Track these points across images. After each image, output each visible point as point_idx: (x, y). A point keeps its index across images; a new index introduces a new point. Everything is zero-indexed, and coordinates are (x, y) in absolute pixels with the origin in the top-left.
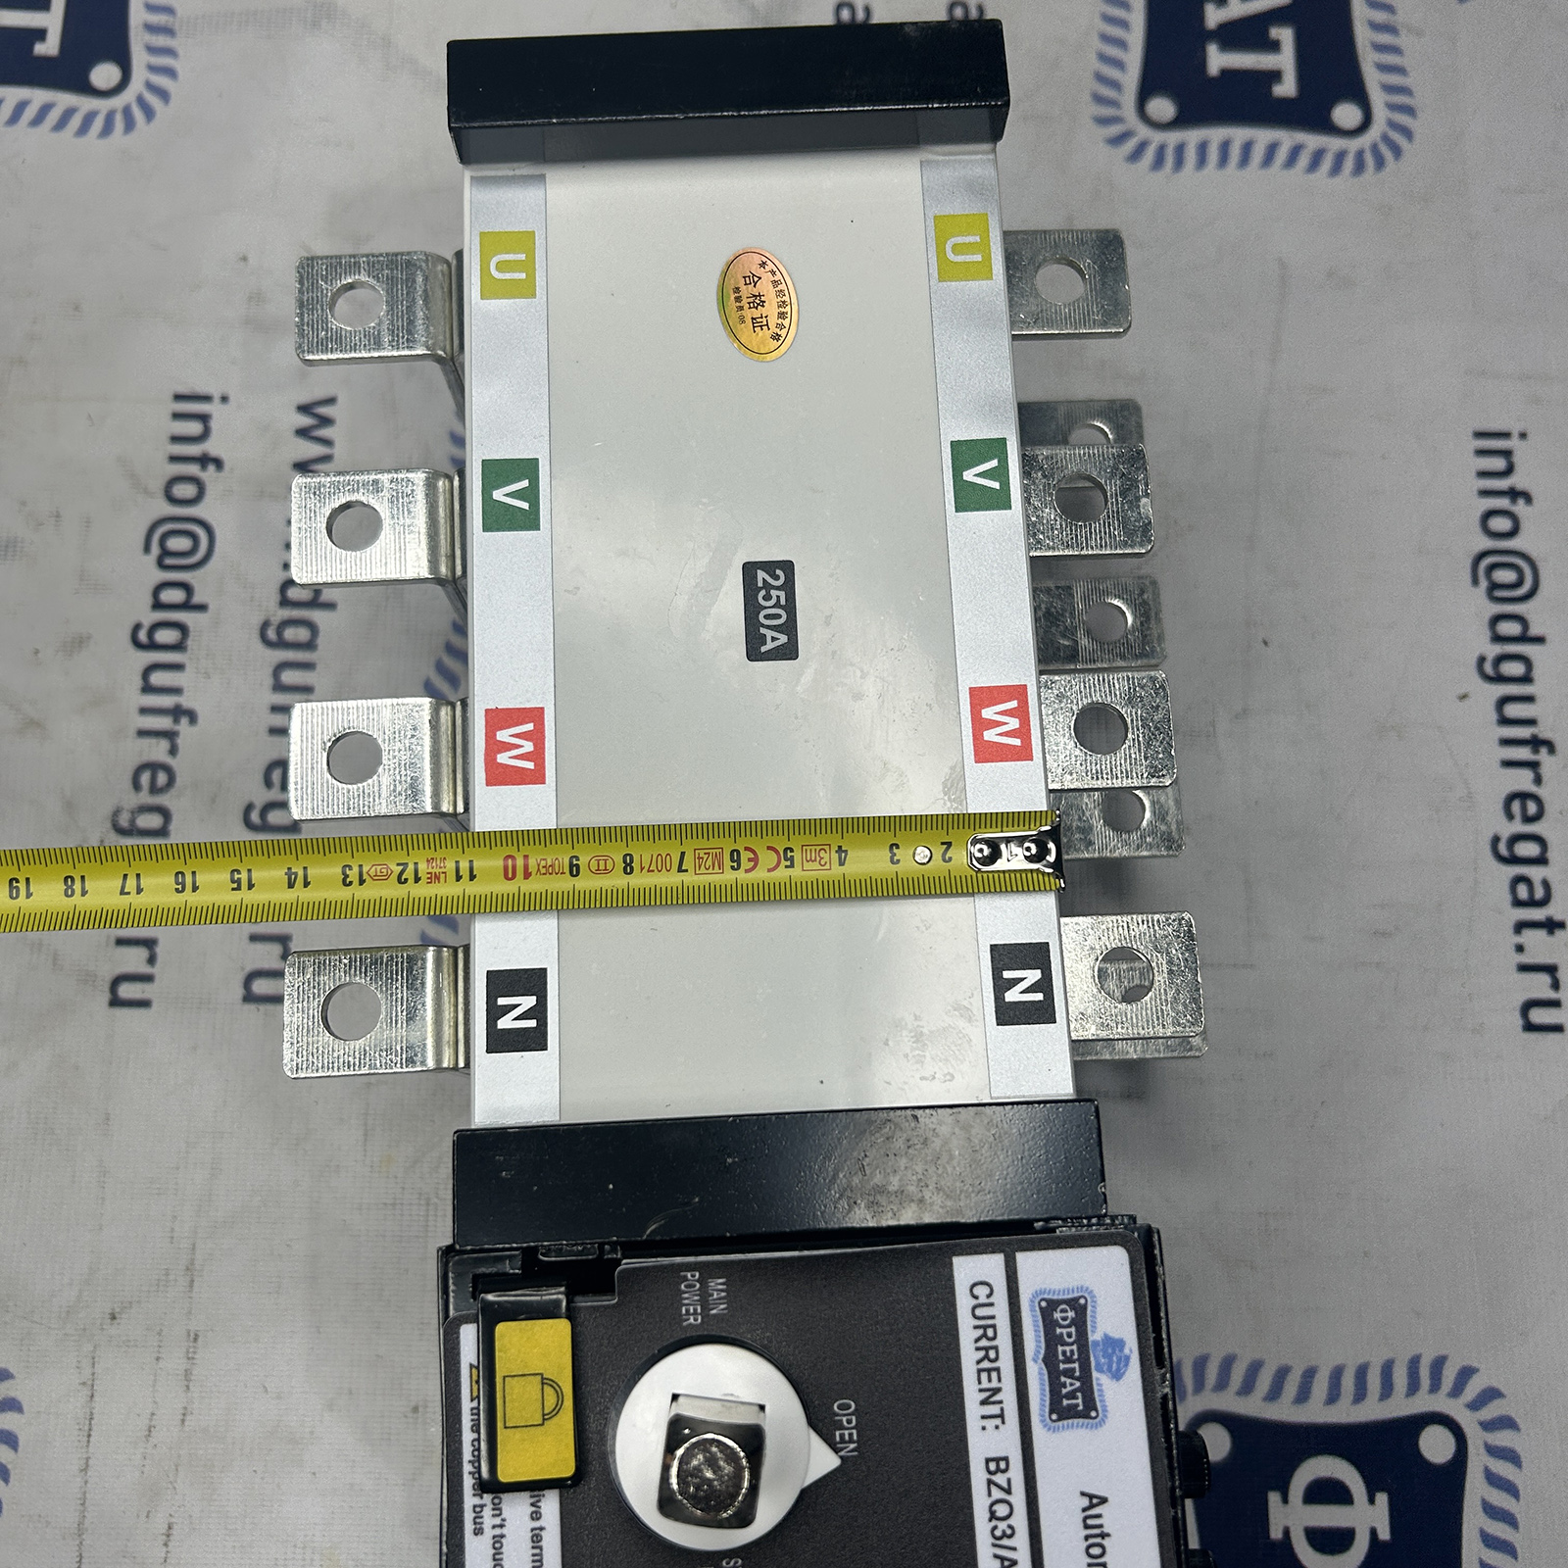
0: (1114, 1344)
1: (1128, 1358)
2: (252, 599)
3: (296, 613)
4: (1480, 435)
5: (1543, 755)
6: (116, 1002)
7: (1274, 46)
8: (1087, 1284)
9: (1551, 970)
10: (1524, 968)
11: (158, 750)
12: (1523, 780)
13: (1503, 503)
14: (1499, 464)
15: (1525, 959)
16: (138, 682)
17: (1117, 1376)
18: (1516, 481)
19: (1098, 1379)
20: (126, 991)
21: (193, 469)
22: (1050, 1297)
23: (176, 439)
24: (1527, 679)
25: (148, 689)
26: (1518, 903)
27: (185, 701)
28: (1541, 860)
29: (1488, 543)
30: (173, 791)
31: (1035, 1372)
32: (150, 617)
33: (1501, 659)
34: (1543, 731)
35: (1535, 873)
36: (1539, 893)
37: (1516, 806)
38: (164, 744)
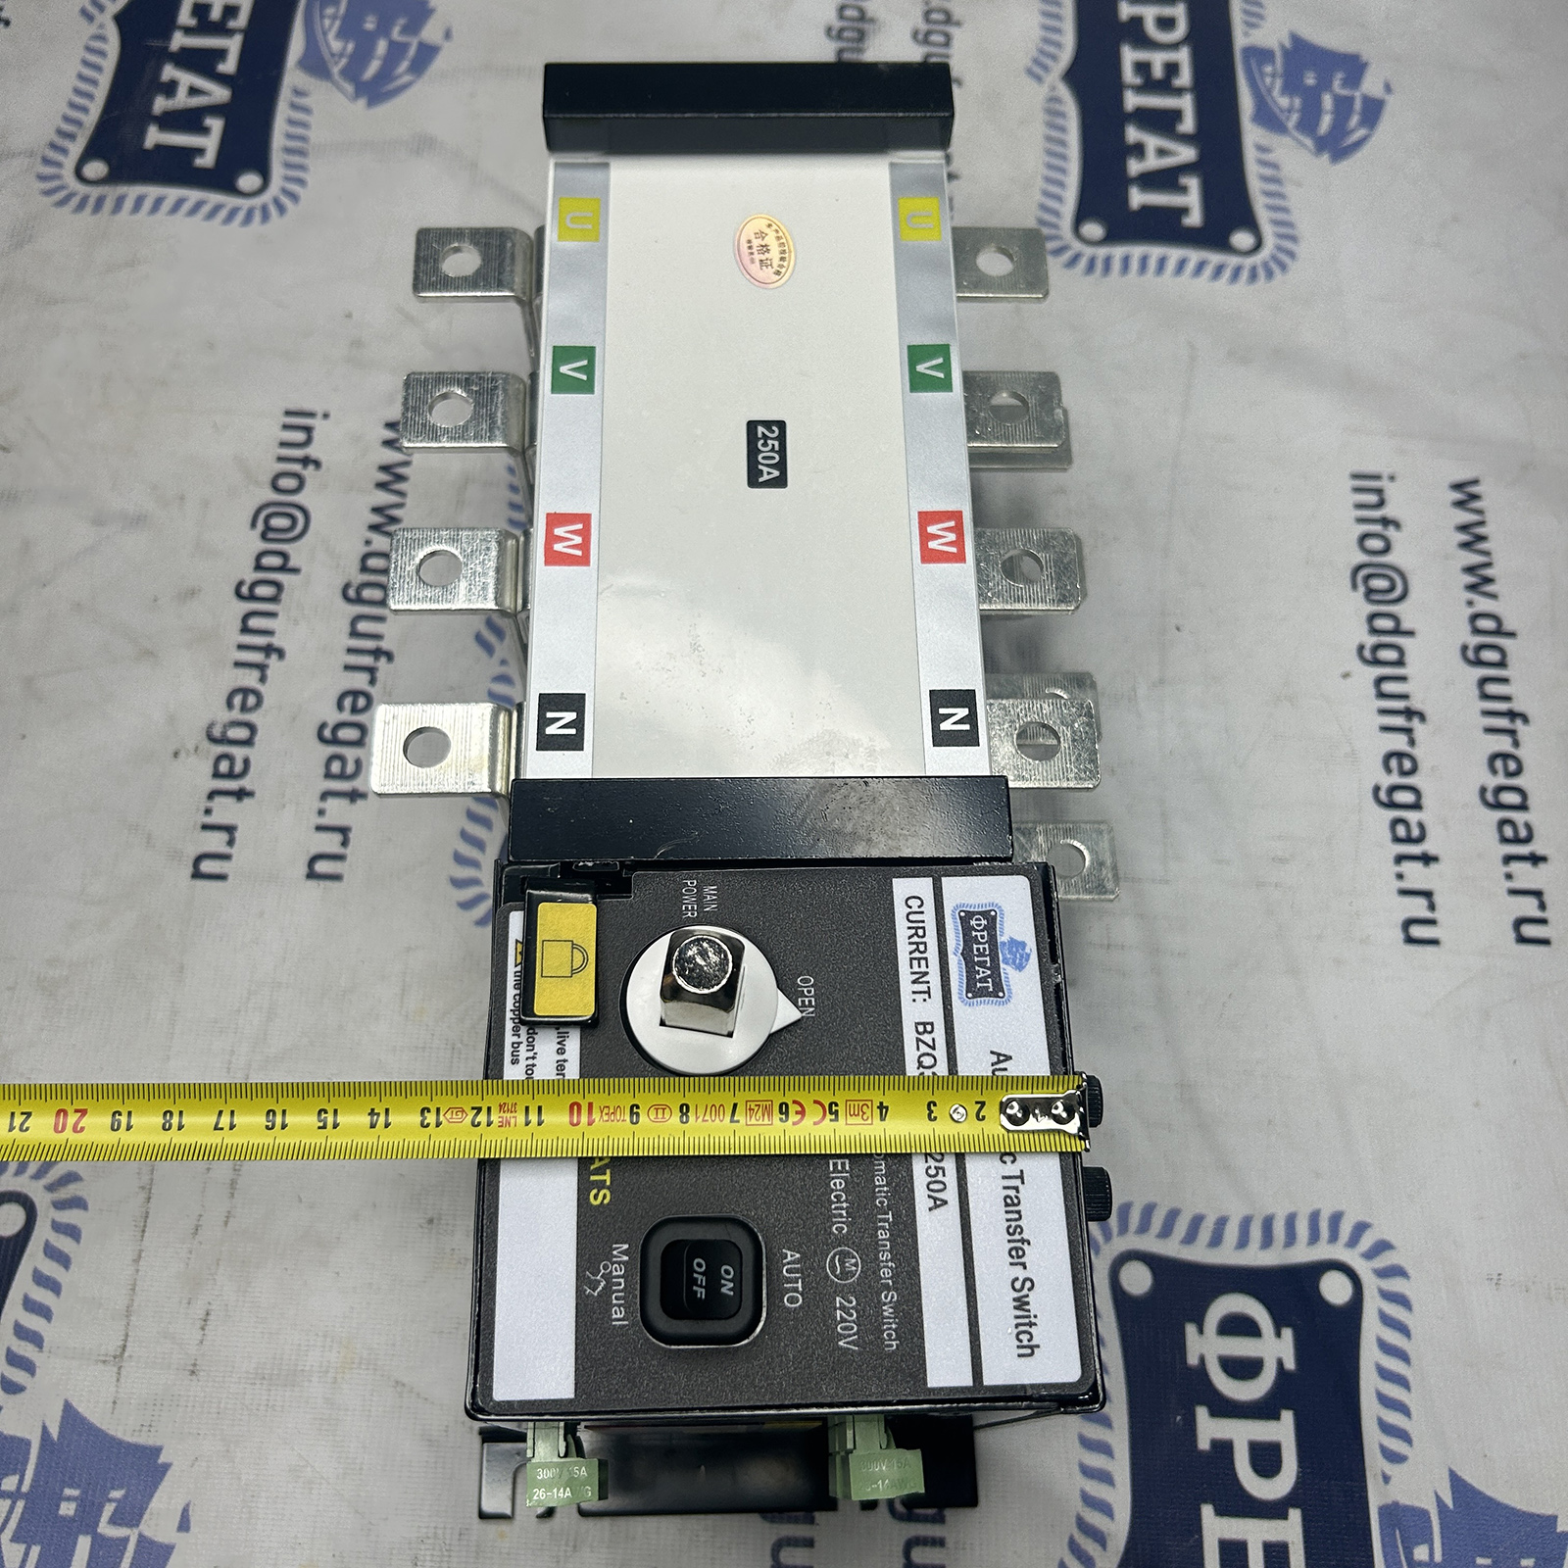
0: (1017, 945)
1: (1028, 955)
2: (338, 566)
3: (373, 578)
4: (1356, 476)
5: (1416, 723)
6: (197, 875)
7: (1184, 190)
8: (996, 902)
9: (1427, 894)
10: (1404, 892)
11: (250, 679)
12: (1399, 742)
13: (1377, 528)
14: (1373, 498)
15: (1406, 885)
16: (238, 624)
17: (1020, 968)
18: (1387, 511)
19: (1004, 969)
20: (207, 866)
21: (296, 467)
22: (968, 909)
23: (283, 444)
24: (1400, 663)
25: (245, 630)
26: (1397, 840)
27: (276, 641)
28: (1417, 806)
29: (1363, 558)
30: (260, 711)
31: (955, 963)
32: (251, 576)
33: (1376, 648)
34: (1415, 704)
35: (1412, 816)
36: (1416, 832)
37: (1394, 763)
38: (256, 674)
